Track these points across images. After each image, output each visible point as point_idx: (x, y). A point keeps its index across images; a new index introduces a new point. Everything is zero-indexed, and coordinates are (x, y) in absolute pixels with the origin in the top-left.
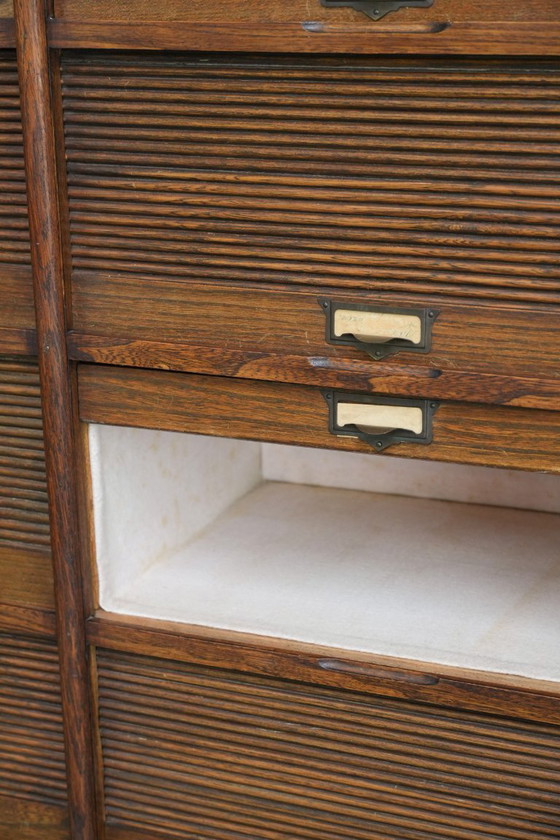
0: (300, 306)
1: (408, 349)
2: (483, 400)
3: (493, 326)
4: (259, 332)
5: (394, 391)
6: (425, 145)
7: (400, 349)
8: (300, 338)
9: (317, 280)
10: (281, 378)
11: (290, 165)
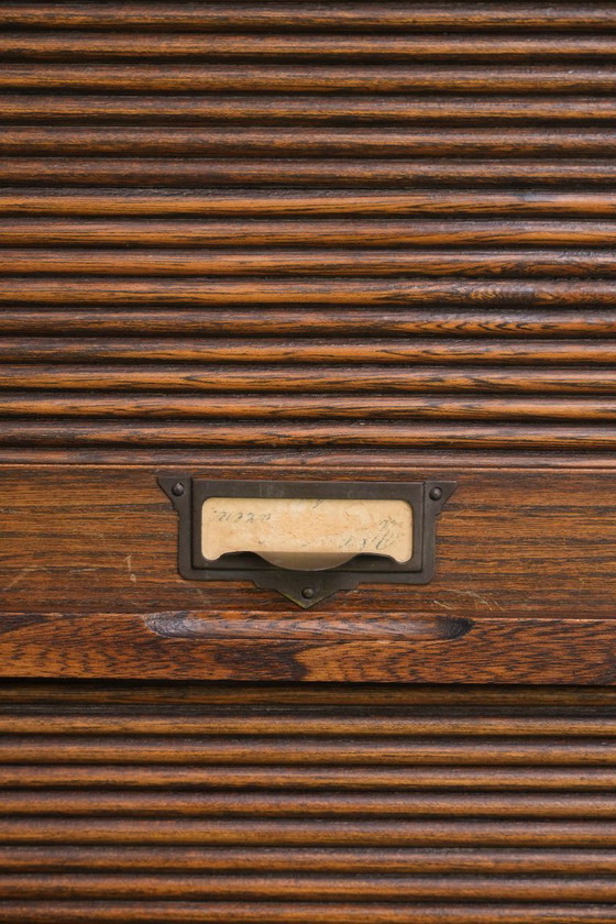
0: (112, 496)
1: (384, 577)
2: (569, 679)
3: (582, 510)
4: (10, 564)
5: (356, 677)
6: (413, 109)
7: (363, 577)
8: (114, 570)
9: (148, 432)
10: (75, 670)
11: (80, 168)
